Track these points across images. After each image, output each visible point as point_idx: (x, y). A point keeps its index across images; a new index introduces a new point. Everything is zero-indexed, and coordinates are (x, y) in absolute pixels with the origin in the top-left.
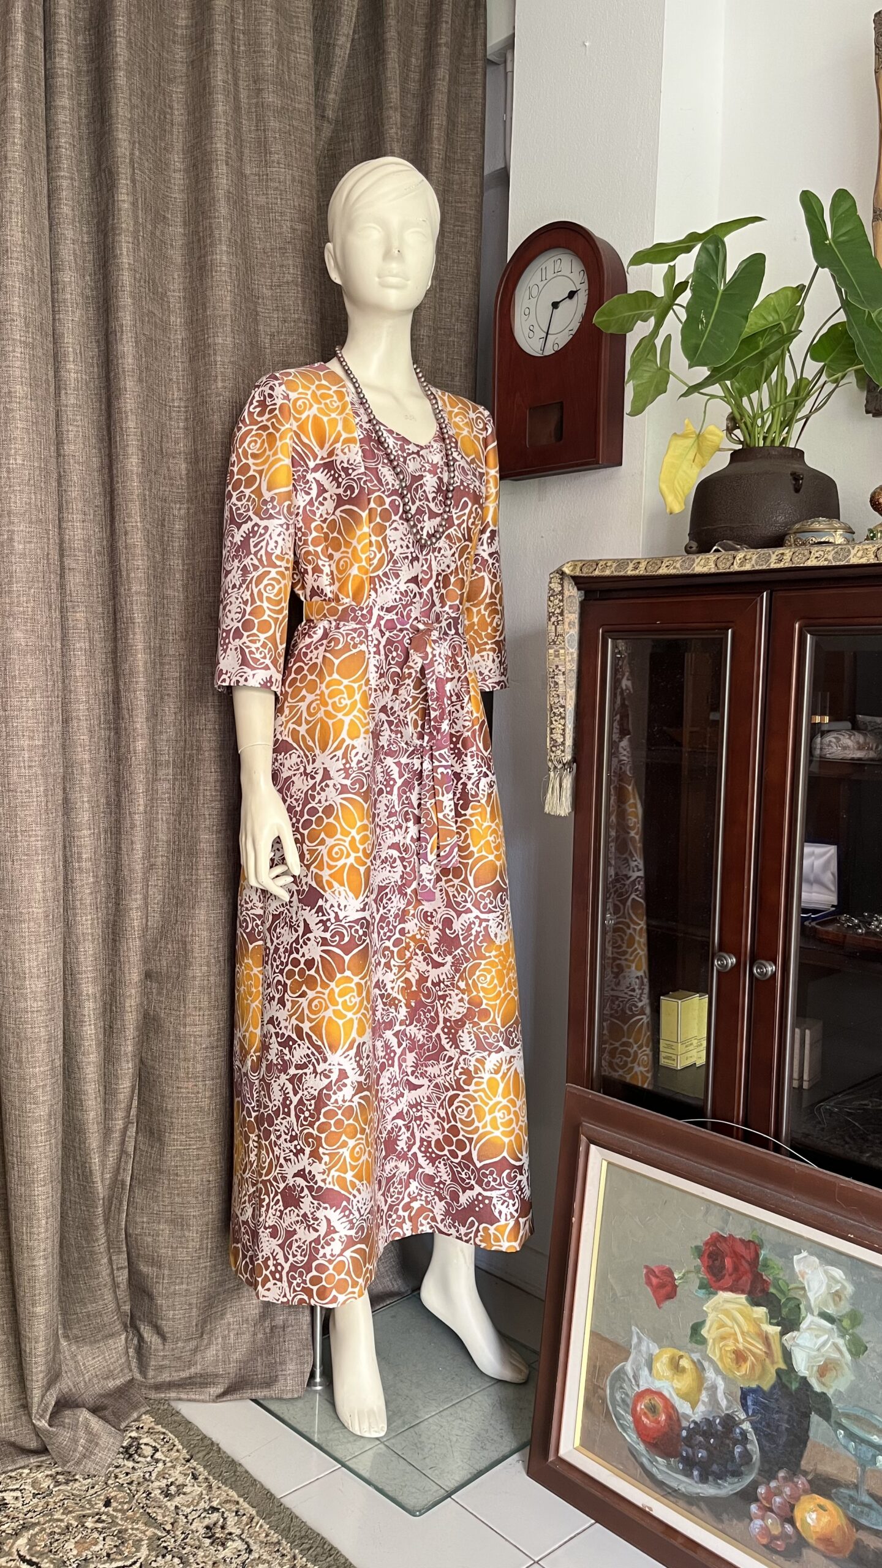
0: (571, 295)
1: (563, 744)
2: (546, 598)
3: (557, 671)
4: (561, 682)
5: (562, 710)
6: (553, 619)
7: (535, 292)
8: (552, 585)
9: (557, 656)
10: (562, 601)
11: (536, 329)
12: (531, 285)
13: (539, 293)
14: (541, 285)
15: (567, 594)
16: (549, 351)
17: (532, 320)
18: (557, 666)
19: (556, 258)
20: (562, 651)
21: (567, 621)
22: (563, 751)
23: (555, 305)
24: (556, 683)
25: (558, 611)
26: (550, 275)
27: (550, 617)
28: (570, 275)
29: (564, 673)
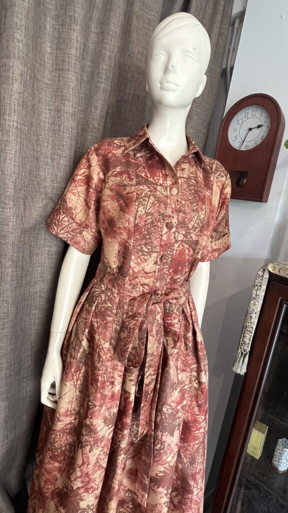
0: (259, 126)
1: (248, 344)
2: (255, 278)
3: (253, 312)
4: (253, 317)
5: (251, 329)
6: (256, 288)
7: (240, 122)
8: (259, 272)
9: (254, 305)
10: (262, 280)
11: (238, 138)
12: (239, 118)
13: (242, 123)
14: (244, 119)
15: (265, 276)
16: (243, 149)
17: (237, 133)
18: (253, 310)
19: (254, 109)
20: (257, 303)
21: (262, 289)
22: (248, 347)
23: (250, 129)
24: (251, 317)
25: (259, 284)
26: (249, 116)
27: (255, 287)
28: (261, 118)
29: (256, 313)
